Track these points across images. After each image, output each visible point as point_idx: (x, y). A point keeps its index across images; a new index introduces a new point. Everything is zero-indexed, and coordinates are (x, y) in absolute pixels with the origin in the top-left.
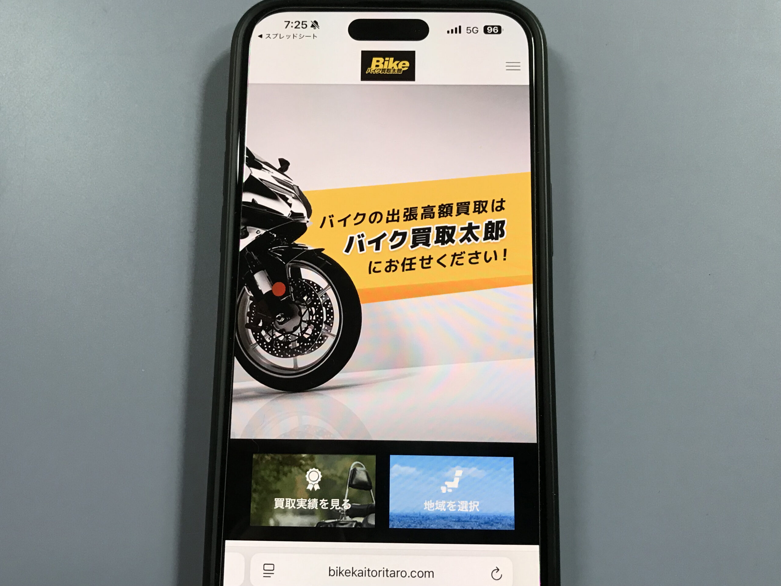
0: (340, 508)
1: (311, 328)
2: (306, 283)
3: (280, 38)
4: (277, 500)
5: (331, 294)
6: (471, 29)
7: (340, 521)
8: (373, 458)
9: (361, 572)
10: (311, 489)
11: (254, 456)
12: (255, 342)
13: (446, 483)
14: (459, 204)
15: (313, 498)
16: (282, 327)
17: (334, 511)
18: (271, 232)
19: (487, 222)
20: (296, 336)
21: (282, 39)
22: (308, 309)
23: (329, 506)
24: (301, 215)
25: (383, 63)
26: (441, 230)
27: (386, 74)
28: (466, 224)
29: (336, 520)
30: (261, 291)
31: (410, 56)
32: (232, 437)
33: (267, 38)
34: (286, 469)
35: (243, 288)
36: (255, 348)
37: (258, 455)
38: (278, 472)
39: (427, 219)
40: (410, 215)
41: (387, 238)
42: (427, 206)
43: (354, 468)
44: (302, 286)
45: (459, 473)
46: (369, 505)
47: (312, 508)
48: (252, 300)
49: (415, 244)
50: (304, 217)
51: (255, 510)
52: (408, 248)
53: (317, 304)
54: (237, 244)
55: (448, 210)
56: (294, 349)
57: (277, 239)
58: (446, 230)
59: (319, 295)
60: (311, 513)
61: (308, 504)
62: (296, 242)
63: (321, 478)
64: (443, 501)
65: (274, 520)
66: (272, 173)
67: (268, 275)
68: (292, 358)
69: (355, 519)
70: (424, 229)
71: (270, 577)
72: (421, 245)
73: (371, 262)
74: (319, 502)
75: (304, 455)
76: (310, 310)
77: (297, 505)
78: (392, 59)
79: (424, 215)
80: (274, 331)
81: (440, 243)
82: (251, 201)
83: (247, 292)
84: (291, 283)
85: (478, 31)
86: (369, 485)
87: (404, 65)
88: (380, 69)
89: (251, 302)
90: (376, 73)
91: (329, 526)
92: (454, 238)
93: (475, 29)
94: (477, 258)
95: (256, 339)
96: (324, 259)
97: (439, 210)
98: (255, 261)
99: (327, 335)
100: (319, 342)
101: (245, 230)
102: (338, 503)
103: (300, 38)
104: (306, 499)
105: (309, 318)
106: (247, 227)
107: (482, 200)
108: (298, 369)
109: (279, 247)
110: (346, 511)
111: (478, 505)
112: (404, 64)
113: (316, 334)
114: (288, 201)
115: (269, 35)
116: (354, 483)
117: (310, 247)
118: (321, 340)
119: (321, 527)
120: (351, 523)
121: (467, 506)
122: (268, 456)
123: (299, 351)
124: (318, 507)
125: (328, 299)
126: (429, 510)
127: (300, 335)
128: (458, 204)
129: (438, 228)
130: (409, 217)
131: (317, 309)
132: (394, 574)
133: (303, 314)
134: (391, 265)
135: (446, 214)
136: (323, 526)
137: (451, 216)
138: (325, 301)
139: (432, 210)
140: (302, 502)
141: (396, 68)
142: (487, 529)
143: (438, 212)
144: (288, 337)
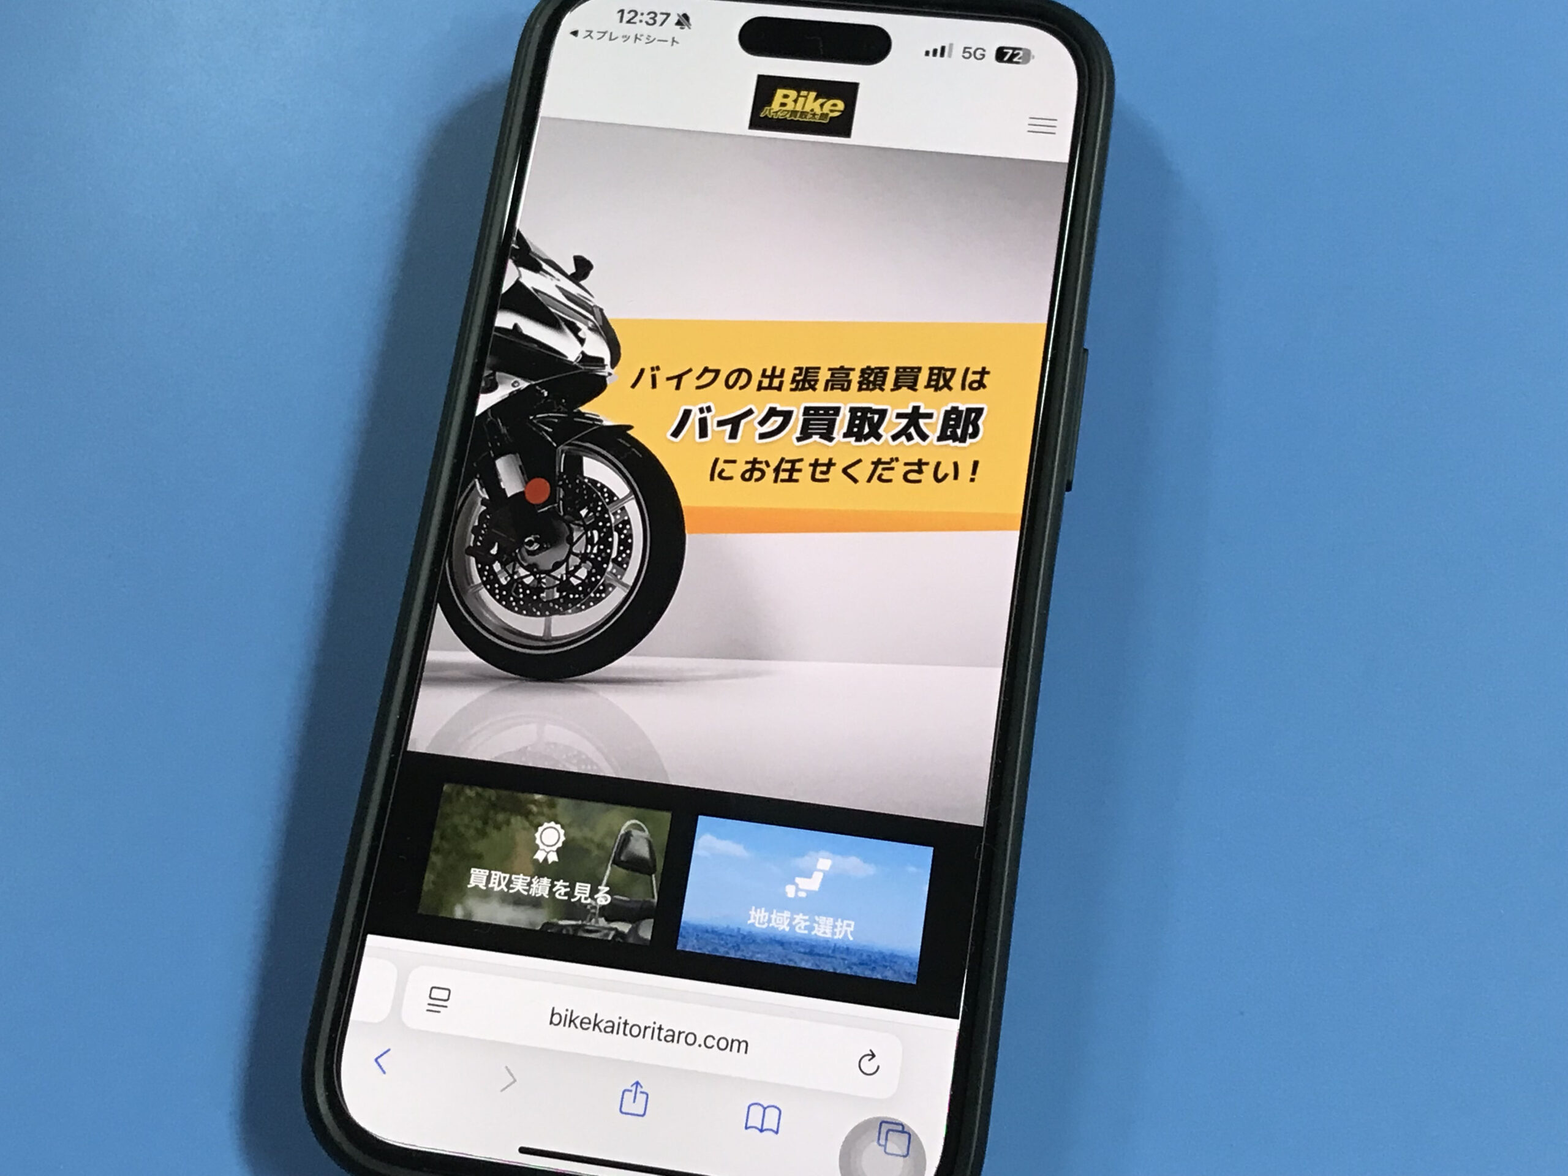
0: (589, 901)
1: (585, 567)
2: (590, 484)
3: (610, 39)
4: (475, 871)
5: (632, 509)
6: (972, 51)
7: (586, 925)
8: (667, 816)
9: (611, 1024)
10: (541, 860)
11: (446, 787)
12: (480, 581)
13: (798, 880)
14: (901, 370)
15: (543, 877)
16: (532, 559)
17: (578, 904)
18: (540, 387)
19: (949, 408)
20: (556, 578)
21: (613, 41)
22: (586, 533)
23: (571, 894)
24: (599, 361)
25: (795, 101)
26: (859, 414)
27: (798, 121)
28: (907, 408)
29: (580, 922)
30: (504, 490)
31: (848, 92)
32: (410, 748)
33: (586, 37)
34: (501, 817)
35: (472, 483)
36: (479, 591)
37: (452, 785)
38: (485, 823)
39: (835, 391)
40: (804, 381)
41: (754, 419)
42: (838, 367)
43: (626, 831)
44: (582, 490)
45: (825, 863)
46: (645, 902)
47: (538, 893)
48: (485, 506)
49: (805, 435)
50: (604, 366)
51: (431, 886)
52: (791, 440)
53: (604, 526)
54: (473, 402)
55: (878, 379)
56: (548, 602)
57: (549, 400)
58: (869, 415)
59: (610, 510)
60: (536, 903)
61: (532, 886)
62: (584, 409)
63: (564, 843)
64: (785, 912)
65: (465, 909)
66: (559, 280)
67: (521, 463)
68: (543, 619)
69: (614, 925)
70: (826, 410)
71: (439, 1012)
72: (816, 438)
73: (716, 461)
74: (553, 886)
75: (538, 797)
76: (589, 534)
77: (511, 886)
78: (813, 94)
79: (830, 384)
80: (518, 565)
81: (854, 438)
82: (510, 327)
83: (477, 491)
84: (561, 483)
85: (984, 56)
86: (651, 865)
87: (834, 107)
88: (788, 111)
89: (484, 508)
90: (780, 118)
91: (564, 932)
92: (881, 431)
93: (979, 52)
94: (920, 471)
95: (481, 576)
96: (628, 445)
97: (860, 377)
98: (502, 436)
99: (615, 584)
100: (598, 595)
101: (492, 378)
102: (588, 892)
103: (647, 43)
104: (528, 876)
105: (586, 548)
106: (497, 373)
107: (946, 367)
108: (550, 638)
109: (551, 414)
110: (600, 908)
111: (852, 929)
112: (835, 105)
113: (593, 579)
114: (580, 334)
115: (591, 32)
116: (622, 858)
117: (607, 420)
118: (601, 592)
119: (549, 931)
120: (606, 931)
121: (831, 928)
122: (471, 790)
123: (557, 607)
124: (548, 895)
125: (626, 518)
126: (757, 925)
127: (564, 578)
128: (898, 369)
129: (853, 411)
130: (801, 383)
131: (602, 535)
132: (673, 1037)
133: (575, 540)
134: (754, 470)
135: (873, 385)
136: (553, 930)
137: (882, 390)
138: (619, 522)
139: (848, 375)
140: (520, 880)
141: (818, 111)
142: (862, 976)
143: (859, 379)
144: (540, 579)
